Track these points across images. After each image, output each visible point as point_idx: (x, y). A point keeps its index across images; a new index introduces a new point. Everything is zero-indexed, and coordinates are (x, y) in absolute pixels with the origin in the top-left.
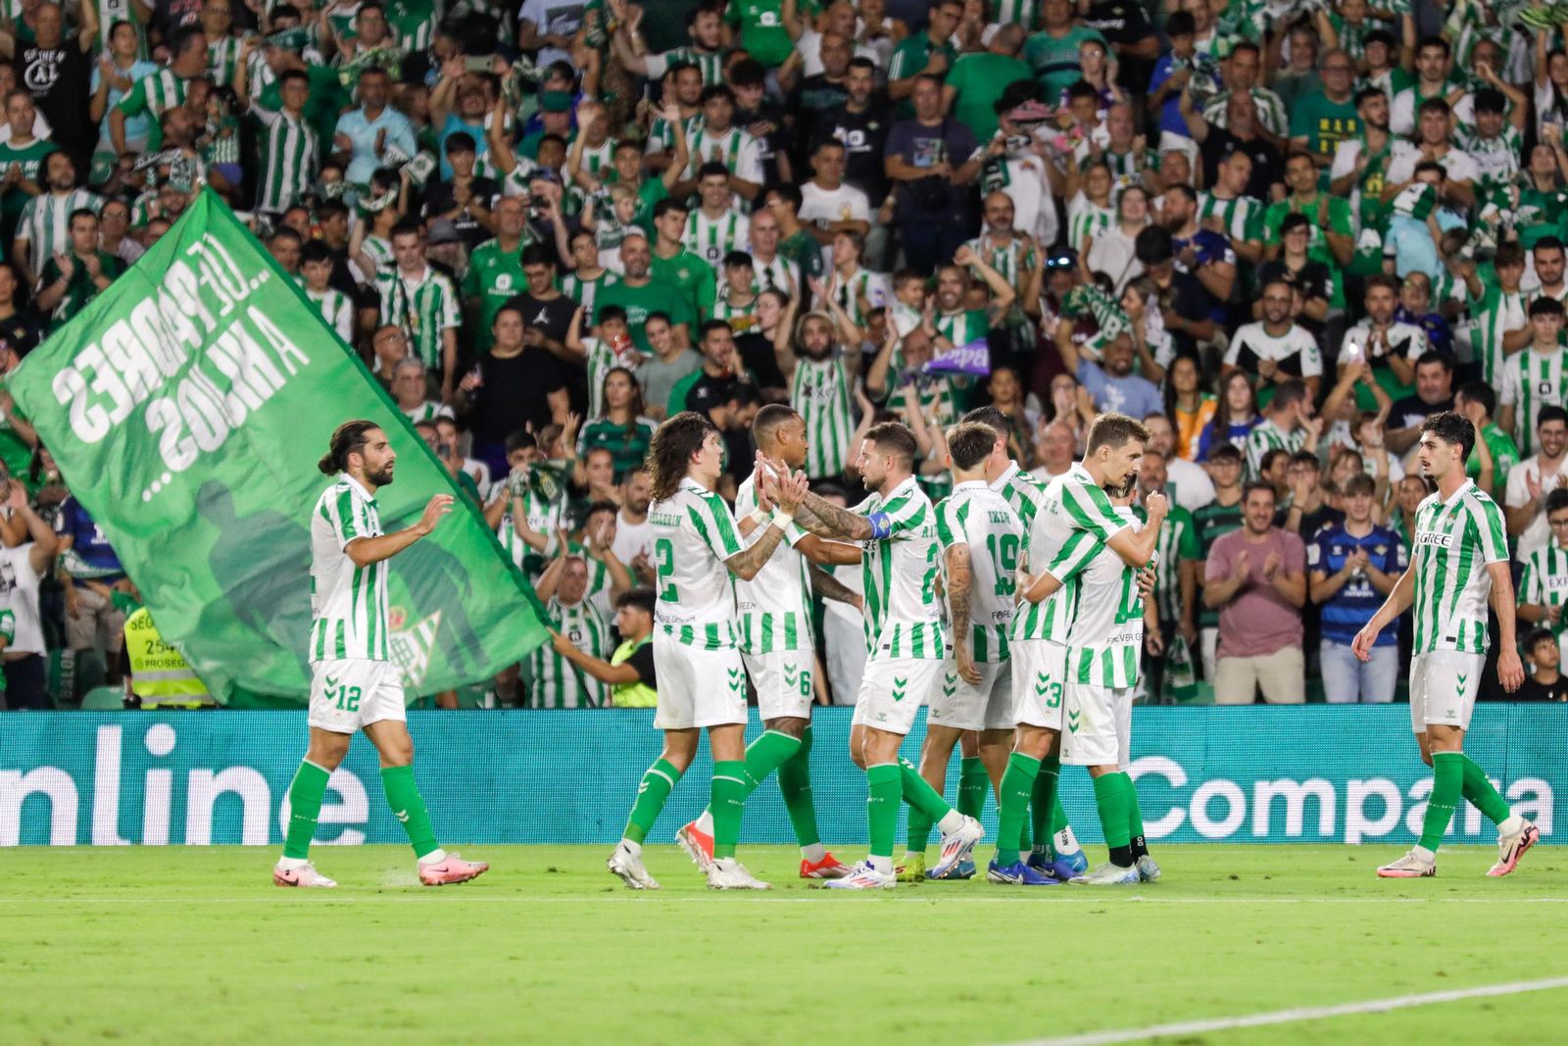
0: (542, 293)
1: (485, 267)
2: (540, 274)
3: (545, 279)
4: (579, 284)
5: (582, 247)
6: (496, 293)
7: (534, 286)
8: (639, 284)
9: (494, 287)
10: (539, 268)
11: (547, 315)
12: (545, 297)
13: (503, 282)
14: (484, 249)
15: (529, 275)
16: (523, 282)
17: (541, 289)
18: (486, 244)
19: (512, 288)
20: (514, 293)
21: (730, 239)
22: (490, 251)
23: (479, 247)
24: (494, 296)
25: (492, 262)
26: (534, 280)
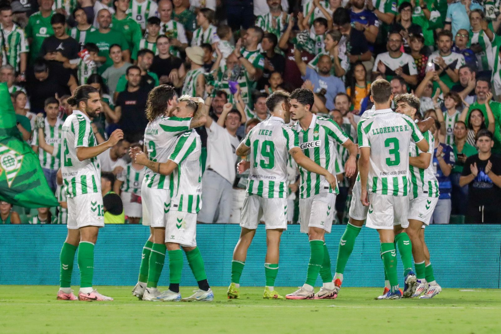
0: (61, 36)
1: (35, 24)
2: (59, 28)
3: (62, 31)
4: (79, 32)
5: (79, 15)
6: (40, 35)
7: (57, 33)
8: (105, 32)
9: (39, 34)
10: (59, 25)
11: (63, 46)
12: (62, 38)
13: (43, 31)
14: (35, 16)
15: (55, 28)
16: (52, 32)
17: (60, 35)
18: (36, 14)
19: (47, 34)
20: (48, 36)
21: (147, 12)
22: (37, 17)
23: (33, 15)
24: (39, 37)
25: (38, 22)
26: (57, 31)
